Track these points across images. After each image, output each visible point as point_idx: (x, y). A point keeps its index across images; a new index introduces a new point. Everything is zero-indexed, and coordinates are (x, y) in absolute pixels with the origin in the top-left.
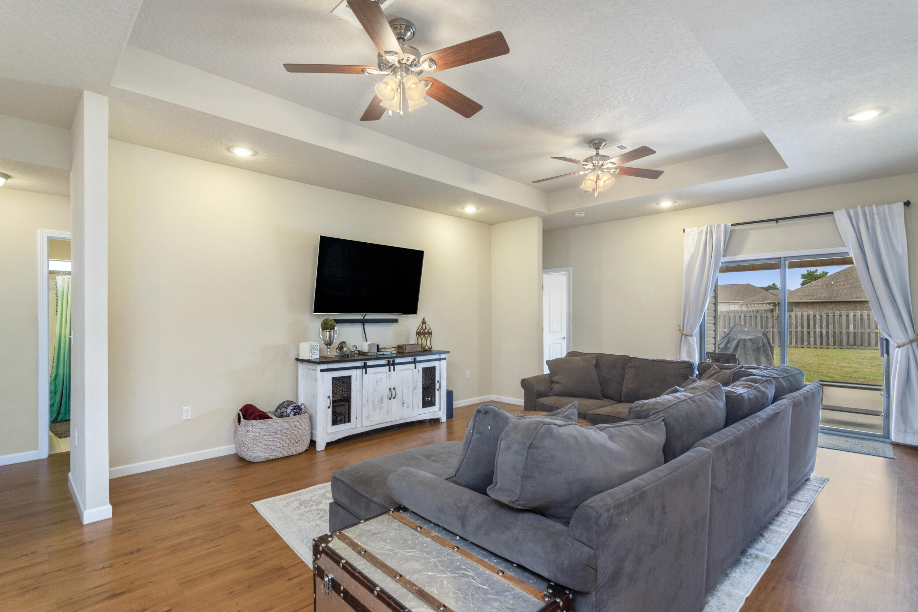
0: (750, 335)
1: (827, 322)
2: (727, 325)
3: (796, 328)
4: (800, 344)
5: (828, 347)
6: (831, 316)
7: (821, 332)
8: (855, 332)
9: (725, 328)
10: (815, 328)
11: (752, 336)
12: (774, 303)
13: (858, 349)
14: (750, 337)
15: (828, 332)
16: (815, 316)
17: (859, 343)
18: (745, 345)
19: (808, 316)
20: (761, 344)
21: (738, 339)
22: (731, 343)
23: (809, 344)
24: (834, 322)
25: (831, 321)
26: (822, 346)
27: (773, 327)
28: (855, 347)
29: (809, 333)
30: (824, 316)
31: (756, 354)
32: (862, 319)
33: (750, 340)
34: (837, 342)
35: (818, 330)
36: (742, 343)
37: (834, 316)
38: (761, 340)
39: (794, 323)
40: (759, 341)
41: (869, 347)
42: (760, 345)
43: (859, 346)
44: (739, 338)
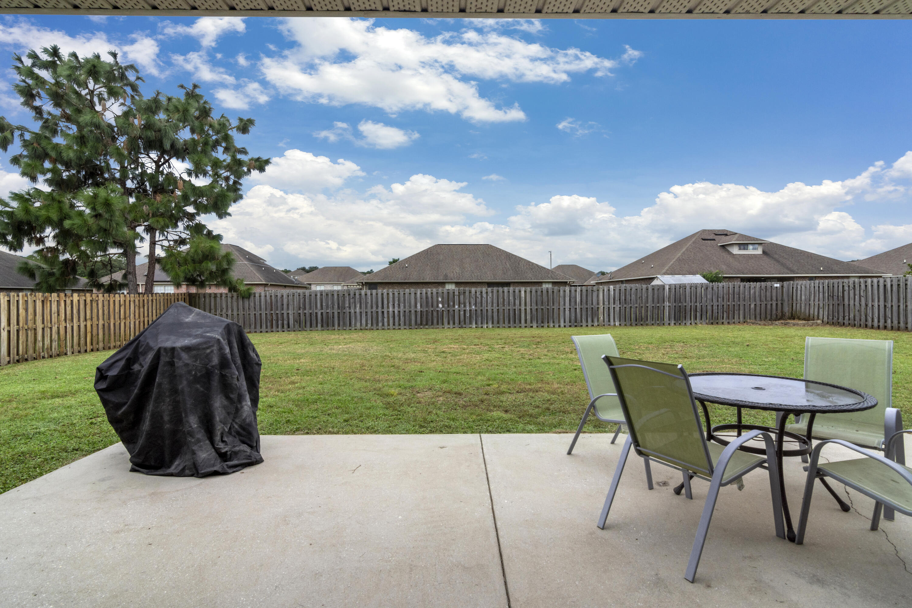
0: (189, 336)
1: (399, 300)
2: (301, 306)
3: (372, 307)
4: (375, 325)
5: (400, 327)
6: (402, 293)
7: (394, 312)
8: (421, 311)
9: (300, 310)
10: (388, 307)
11: (196, 336)
12: (362, 283)
13: (424, 328)
14: (187, 342)
15: (399, 312)
16: (388, 294)
17: (424, 323)
18: (171, 364)
19: (382, 294)
20: (215, 361)
21: (156, 348)
22: (141, 359)
23: (383, 325)
24: (404, 300)
25: (402, 299)
26: (394, 327)
27: (350, 308)
28: (421, 327)
29: (383, 312)
30: (396, 294)
31: (202, 389)
32: (427, 298)
33: (187, 349)
34: (407, 322)
35: (391, 309)
36: (164, 359)
37: (404, 294)
38: (215, 348)
39: (370, 303)
40: (212, 351)
41: (432, 327)
42: (214, 364)
43: (425, 325)
44: (160, 346)
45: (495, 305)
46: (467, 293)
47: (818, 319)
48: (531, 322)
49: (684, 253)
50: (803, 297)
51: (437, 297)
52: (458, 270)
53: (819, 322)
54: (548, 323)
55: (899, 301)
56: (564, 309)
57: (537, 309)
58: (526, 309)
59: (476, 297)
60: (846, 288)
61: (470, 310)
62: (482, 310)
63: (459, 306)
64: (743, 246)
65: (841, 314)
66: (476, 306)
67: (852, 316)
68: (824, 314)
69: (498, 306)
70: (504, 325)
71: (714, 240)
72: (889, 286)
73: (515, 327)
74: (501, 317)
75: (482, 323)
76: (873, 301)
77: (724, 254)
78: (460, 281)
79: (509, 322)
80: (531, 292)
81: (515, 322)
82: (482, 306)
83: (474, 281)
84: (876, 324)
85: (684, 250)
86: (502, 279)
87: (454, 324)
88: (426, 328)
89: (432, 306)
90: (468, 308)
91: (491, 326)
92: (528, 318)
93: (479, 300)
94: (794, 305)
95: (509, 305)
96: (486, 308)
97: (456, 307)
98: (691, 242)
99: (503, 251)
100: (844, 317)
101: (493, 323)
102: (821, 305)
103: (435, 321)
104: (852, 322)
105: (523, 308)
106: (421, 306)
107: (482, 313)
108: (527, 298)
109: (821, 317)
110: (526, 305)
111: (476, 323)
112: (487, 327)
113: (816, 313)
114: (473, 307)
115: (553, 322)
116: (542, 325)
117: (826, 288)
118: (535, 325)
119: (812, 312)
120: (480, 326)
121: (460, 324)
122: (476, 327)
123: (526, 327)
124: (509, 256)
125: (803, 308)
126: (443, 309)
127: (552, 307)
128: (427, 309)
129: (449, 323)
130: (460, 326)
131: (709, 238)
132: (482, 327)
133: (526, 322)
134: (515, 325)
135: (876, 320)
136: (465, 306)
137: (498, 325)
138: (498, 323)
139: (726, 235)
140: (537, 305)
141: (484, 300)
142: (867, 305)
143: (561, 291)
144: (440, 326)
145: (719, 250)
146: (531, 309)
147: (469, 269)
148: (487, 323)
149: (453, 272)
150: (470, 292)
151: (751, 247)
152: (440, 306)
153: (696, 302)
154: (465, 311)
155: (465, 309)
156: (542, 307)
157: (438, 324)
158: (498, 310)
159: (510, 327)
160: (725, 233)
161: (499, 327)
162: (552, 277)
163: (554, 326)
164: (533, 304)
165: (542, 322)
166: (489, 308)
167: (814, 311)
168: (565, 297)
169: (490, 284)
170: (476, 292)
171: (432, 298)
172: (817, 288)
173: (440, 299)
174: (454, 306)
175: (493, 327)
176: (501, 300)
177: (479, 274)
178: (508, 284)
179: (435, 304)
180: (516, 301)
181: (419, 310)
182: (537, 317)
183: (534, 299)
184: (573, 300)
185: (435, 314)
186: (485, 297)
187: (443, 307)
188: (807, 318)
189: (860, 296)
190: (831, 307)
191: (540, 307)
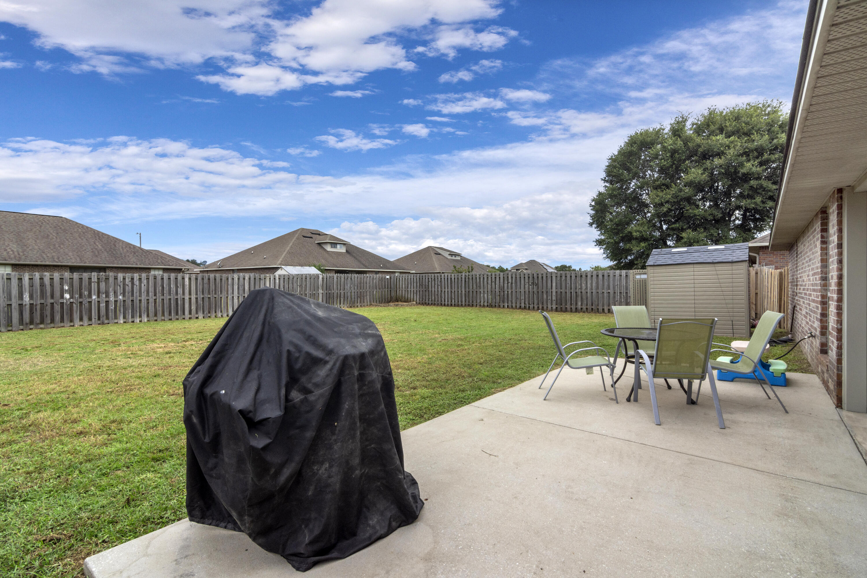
8: (31, 305)
13: (36, 328)
17: (37, 319)
28: (32, 327)
32: (42, 285)
41: (52, 325)
43: (38, 324)
45: (151, 294)
46: (111, 280)
47: (413, 301)
48: (197, 313)
49: (291, 247)
50: (404, 286)
51: (62, 284)
52: (14, 247)
53: (414, 303)
54: (215, 312)
55: (458, 288)
56: (233, 297)
57: (203, 298)
58: (190, 299)
59: (124, 284)
60: (430, 280)
61: (116, 301)
62: (132, 301)
63: (98, 296)
64: (334, 245)
65: (427, 297)
66: (124, 296)
67: (433, 298)
68: (417, 298)
69: (155, 295)
70: (163, 318)
71: (312, 238)
72: (453, 279)
73: (178, 319)
74: (159, 309)
75: (133, 317)
76: (445, 288)
77: (321, 250)
78: (21, 262)
79: (170, 314)
80: (196, 279)
81: (177, 314)
82: (133, 295)
83: (47, 263)
84: (446, 303)
85: (291, 244)
86: (94, 262)
87: (90, 319)
88: (41, 328)
89: (52, 297)
90: (112, 299)
91: (146, 320)
92: (192, 308)
93: (128, 289)
94: (398, 291)
95: (170, 294)
96: (139, 298)
97: (94, 297)
98: (295, 238)
99: (87, 227)
100: (429, 299)
101: (148, 316)
102: (415, 291)
103: (58, 317)
104: (433, 302)
105: (187, 297)
106: (31, 297)
107: (133, 305)
108: (192, 285)
109: (415, 300)
110: (190, 294)
111: (124, 317)
112: (141, 321)
113: (412, 297)
114: (121, 297)
115: (221, 312)
116: (209, 315)
117: (418, 279)
118: (201, 315)
119: (409, 296)
120: (130, 320)
121: (99, 319)
122: (125, 322)
123: (190, 318)
124: (98, 235)
125: (403, 293)
126: (72, 300)
127: (220, 296)
128: (42, 301)
129: (81, 319)
130: (99, 322)
131: (307, 236)
132: (133, 322)
133: (190, 313)
134: (177, 317)
135: (446, 300)
136: (107, 296)
137: (155, 318)
138: (156, 315)
139: (319, 234)
140: (203, 293)
141: (136, 289)
142: (441, 291)
143: (229, 279)
144: (67, 323)
145: (316, 246)
146: (197, 298)
147: (36, 247)
148: (140, 316)
149: (6, 250)
150: (116, 278)
151: (338, 246)
152: (67, 296)
153: (341, 290)
154: (107, 302)
155: (107, 299)
156: (209, 296)
157: (62, 320)
158: (155, 300)
159: (171, 319)
160: (318, 233)
161: (156, 320)
162: (163, 263)
163: (222, 316)
164: (199, 293)
165: (209, 313)
166: (144, 297)
167: (411, 296)
168: (233, 285)
169: (73, 269)
170: (124, 279)
171: (52, 285)
172: (412, 280)
173: (66, 287)
174: (90, 296)
175: (148, 321)
176: (159, 289)
177: (54, 254)
178: (103, 269)
179: (57, 294)
180: (179, 289)
181: (28, 303)
182: (203, 306)
183: (200, 287)
184: (241, 288)
185: (57, 308)
186: (138, 284)
187: (72, 297)
188: (407, 301)
189: (438, 285)
190: (421, 292)
191: (206, 295)
